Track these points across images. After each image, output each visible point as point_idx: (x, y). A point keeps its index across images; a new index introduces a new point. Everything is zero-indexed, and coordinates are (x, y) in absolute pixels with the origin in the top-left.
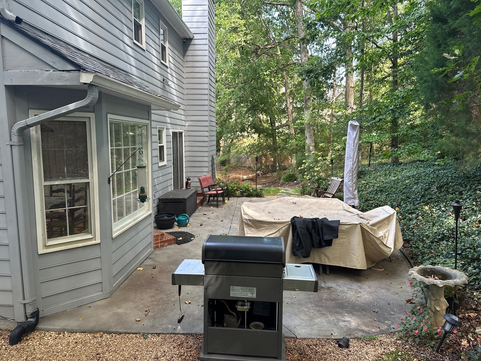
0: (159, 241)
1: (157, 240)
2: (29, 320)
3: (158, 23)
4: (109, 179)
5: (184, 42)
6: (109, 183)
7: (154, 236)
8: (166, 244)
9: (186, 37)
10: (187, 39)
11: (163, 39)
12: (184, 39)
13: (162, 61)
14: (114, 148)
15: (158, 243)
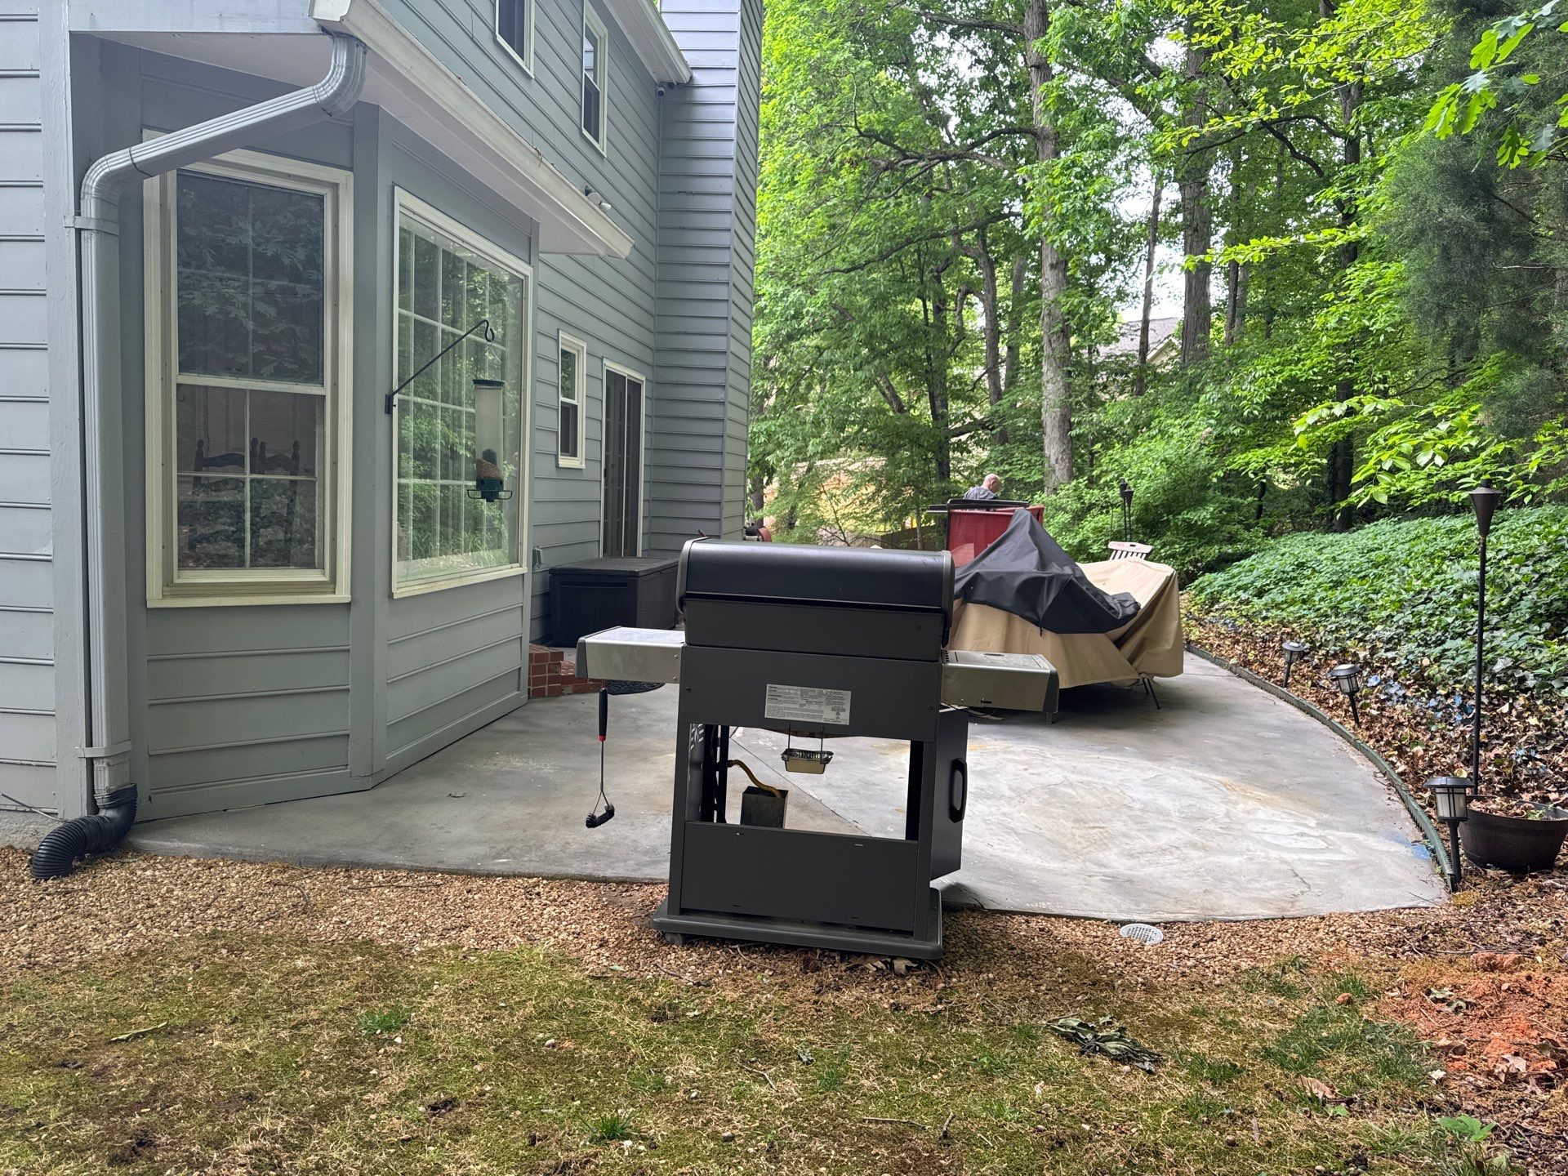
0: (547, 675)
1: (541, 670)
2: (102, 813)
3: (579, 8)
4: (389, 399)
5: (661, 93)
6: (389, 411)
7: (531, 655)
8: (569, 689)
9: (667, 79)
10: (671, 85)
11: (591, 65)
12: (662, 84)
13: (585, 132)
14: (412, 314)
15: (542, 681)
